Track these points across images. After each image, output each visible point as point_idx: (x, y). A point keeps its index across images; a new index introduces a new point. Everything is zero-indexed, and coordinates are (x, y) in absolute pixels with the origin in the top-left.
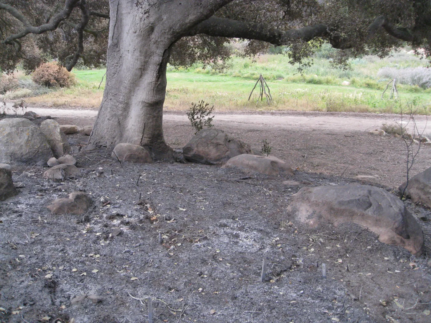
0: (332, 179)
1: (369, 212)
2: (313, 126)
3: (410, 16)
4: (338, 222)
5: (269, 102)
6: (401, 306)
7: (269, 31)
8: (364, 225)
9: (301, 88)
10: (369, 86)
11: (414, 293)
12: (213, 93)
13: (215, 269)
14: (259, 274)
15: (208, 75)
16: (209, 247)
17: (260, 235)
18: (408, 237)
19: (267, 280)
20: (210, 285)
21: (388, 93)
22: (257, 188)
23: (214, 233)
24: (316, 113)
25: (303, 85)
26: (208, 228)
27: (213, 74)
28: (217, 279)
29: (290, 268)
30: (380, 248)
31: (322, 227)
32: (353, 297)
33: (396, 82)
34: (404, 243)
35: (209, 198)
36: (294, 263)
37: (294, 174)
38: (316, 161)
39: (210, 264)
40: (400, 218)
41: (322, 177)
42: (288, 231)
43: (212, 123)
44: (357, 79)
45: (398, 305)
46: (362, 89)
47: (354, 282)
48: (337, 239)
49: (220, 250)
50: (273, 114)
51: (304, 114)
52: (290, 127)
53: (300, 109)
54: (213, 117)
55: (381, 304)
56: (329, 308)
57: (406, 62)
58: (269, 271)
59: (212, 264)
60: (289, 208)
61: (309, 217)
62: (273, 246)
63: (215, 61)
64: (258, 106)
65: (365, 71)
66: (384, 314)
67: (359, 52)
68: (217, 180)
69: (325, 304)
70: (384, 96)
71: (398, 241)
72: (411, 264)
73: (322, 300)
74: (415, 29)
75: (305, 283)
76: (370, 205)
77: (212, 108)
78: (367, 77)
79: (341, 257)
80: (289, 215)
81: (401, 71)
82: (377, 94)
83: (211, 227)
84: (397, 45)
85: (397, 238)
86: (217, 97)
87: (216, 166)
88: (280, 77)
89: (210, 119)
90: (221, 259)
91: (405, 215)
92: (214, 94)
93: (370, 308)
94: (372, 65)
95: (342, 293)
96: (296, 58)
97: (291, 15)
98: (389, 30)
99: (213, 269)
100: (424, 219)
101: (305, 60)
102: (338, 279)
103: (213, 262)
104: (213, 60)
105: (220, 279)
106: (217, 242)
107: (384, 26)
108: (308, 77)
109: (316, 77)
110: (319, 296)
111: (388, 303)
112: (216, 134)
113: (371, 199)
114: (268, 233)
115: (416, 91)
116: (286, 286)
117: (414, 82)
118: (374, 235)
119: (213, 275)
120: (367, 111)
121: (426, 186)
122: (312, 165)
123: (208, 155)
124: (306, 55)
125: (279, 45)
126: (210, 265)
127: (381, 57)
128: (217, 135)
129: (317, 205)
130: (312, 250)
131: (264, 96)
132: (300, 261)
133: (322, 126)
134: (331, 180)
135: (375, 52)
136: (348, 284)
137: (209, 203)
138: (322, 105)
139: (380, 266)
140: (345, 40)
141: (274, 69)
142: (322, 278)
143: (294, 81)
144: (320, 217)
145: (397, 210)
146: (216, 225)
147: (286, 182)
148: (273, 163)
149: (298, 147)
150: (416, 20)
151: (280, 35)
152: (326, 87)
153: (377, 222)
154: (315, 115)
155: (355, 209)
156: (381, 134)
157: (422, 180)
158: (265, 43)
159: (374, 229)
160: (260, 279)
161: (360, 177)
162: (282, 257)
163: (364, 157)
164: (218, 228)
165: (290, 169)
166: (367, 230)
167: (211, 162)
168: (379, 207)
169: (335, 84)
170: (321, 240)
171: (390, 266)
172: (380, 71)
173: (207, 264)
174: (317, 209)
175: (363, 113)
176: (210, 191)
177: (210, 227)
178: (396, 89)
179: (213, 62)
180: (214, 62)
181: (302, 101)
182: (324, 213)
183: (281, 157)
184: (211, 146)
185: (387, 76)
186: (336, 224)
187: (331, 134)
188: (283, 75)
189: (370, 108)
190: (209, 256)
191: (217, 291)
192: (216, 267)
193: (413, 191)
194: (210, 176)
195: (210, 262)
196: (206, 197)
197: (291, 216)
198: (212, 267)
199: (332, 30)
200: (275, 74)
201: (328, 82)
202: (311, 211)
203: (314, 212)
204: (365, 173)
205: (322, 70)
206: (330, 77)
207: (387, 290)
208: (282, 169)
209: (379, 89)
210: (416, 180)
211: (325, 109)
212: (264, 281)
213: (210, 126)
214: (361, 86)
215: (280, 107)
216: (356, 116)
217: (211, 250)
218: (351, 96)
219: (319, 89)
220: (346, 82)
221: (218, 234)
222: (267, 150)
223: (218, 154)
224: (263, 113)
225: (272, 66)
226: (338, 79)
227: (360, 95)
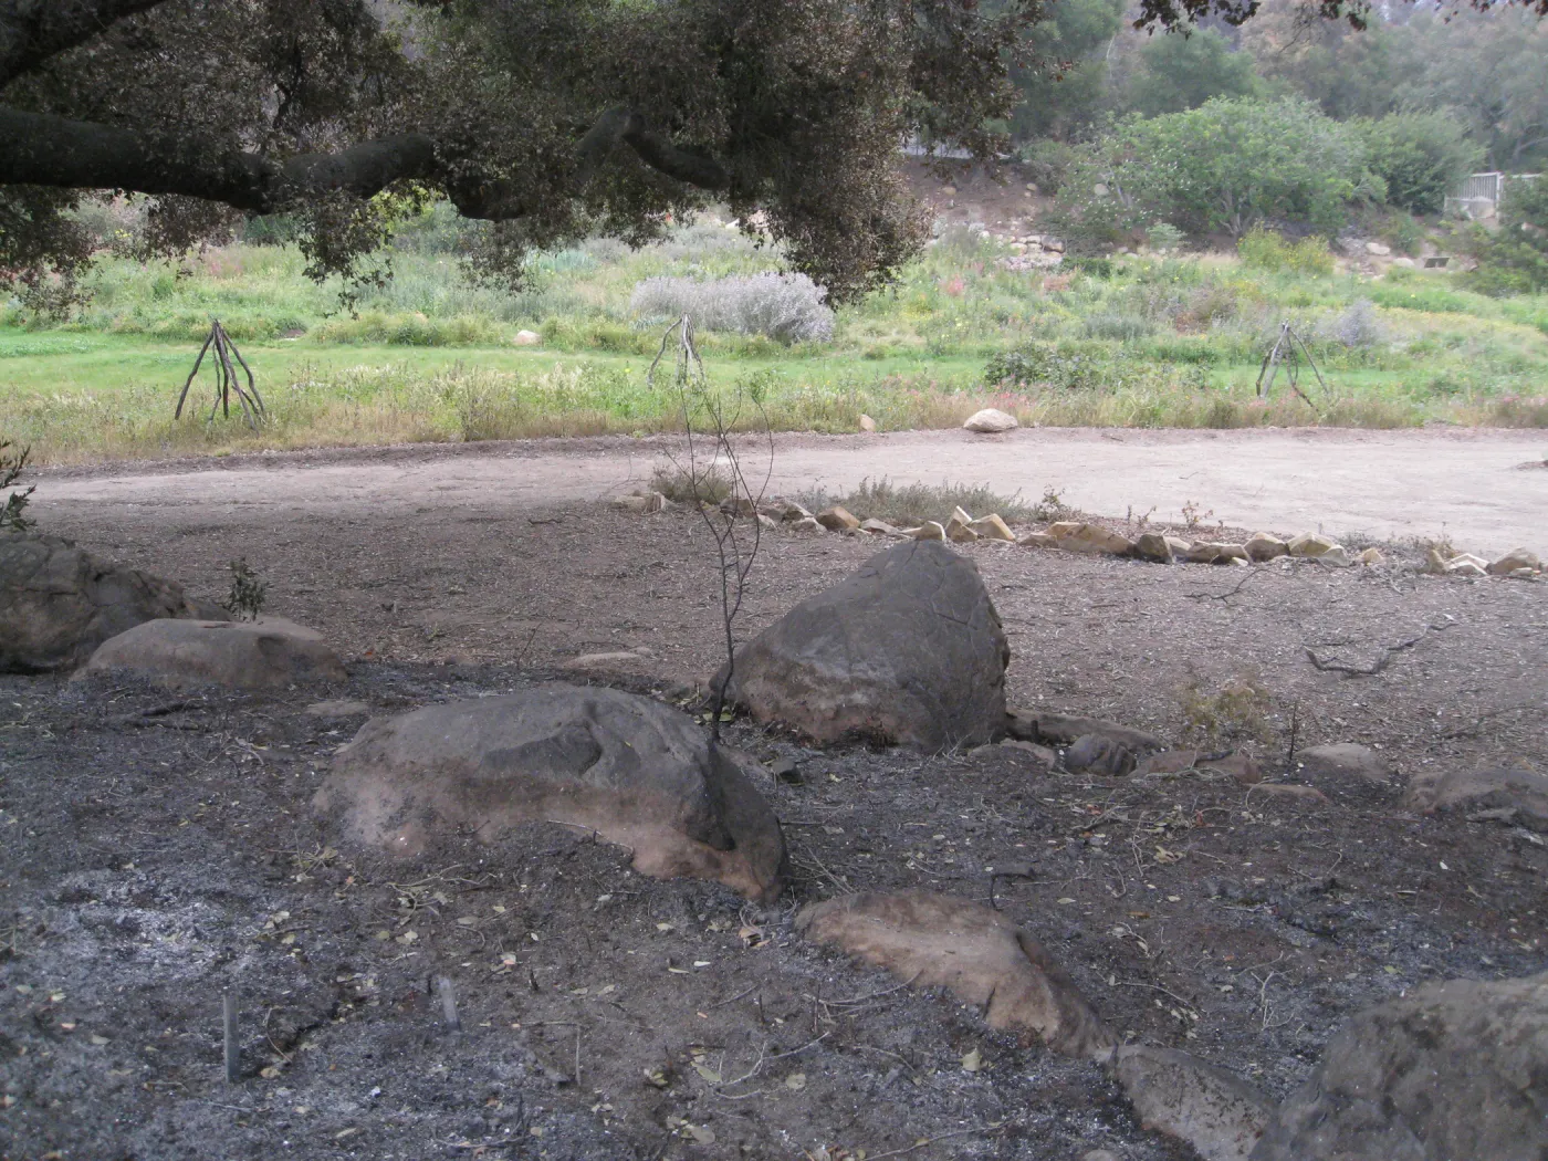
0: (485, 677)
1: (596, 777)
2: (419, 496)
3: (711, 104)
4: (493, 825)
5: (254, 418)
6: (715, 1079)
7: (224, 159)
8: (581, 823)
9: (369, 363)
10: (606, 343)
11: (751, 1027)
12: (35, 397)
13: (49, 1065)
14: (216, 1056)
15: (14, 329)
16: (20, 988)
17: (216, 912)
18: (730, 845)
19: (247, 1071)
20: (29, 1129)
21: (669, 365)
22: (211, 740)
23: (41, 929)
24: (427, 447)
25: (375, 351)
26: (17, 915)
27: (36, 326)
28: (56, 1103)
29: (333, 1014)
30: (643, 895)
31: (439, 852)
32: (555, 1076)
33: (692, 326)
34: (718, 865)
35: (22, 800)
36: (344, 992)
37: (350, 675)
38: (434, 619)
39: (25, 1049)
40: (698, 783)
41: (452, 675)
42: (318, 884)
43: (25, 513)
44: (566, 322)
45: (707, 1073)
46: (583, 357)
47: (558, 1028)
48: (495, 887)
49: (65, 990)
50: (269, 463)
51: (385, 455)
52: (334, 508)
53: (368, 440)
54: (31, 490)
55: (649, 1084)
56: (474, 1132)
57: (724, 257)
58: (256, 1037)
59: (32, 1051)
60: (321, 800)
61: (392, 824)
62: (266, 945)
63: (30, 276)
64: (211, 440)
65: (591, 294)
66: (658, 1115)
67: (552, 227)
68: (53, 729)
69: (460, 1118)
70: (654, 376)
71: (698, 862)
72: (745, 934)
73: (450, 1105)
74: (731, 147)
75: (386, 1057)
76: (597, 752)
77: (23, 459)
78: (596, 312)
79: (510, 945)
80: (322, 826)
81: (710, 288)
82: (633, 370)
83: (29, 909)
84: (684, 202)
85: (694, 853)
86: (54, 415)
87: (52, 676)
88: (291, 328)
89: (17, 501)
90: (69, 1026)
91: (714, 770)
92: (38, 404)
93: (614, 1105)
94: (612, 273)
95: (518, 1069)
96: (330, 256)
97: (308, 103)
98: (649, 151)
99: (38, 1066)
100: (790, 777)
101: (364, 264)
102: (502, 1024)
103: (38, 1041)
104: (23, 273)
105: (67, 1098)
106: (53, 964)
107: (631, 138)
108: (394, 321)
109: (420, 320)
110: (437, 1097)
111: (671, 1075)
112: (46, 553)
113: (598, 732)
114: (245, 901)
115: (761, 352)
116: (318, 1080)
117: (751, 323)
118: (618, 853)
119: (40, 1089)
120: (602, 429)
121: (791, 667)
122: (423, 637)
123: (18, 636)
124: (366, 247)
125: (264, 212)
126: (29, 1053)
127: (634, 243)
128: (47, 559)
129: (417, 775)
130: (411, 936)
131: (233, 398)
132: (368, 984)
133: (450, 492)
134: (483, 684)
135: (613, 227)
136: (538, 1035)
137: (20, 820)
138: (445, 419)
139: (643, 955)
140: (500, 188)
141: (267, 299)
142: (446, 1030)
143: (343, 339)
144: (430, 817)
145: (685, 759)
146: (49, 899)
147: (317, 709)
148: (267, 642)
149: (368, 575)
150: (734, 120)
151: (264, 175)
152: (460, 353)
153: (624, 808)
154: (426, 456)
155: (549, 775)
156: (652, 505)
157: (778, 648)
158: (221, 208)
159: (616, 835)
160: (224, 1072)
161: (586, 659)
162: (302, 981)
163: (598, 588)
164: (56, 909)
165: (331, 659)
166: (592, 841)
167: (36, 663)
168: (628, 757)
169: (492, 342)
170: (440, 896)
171: (679, 950)
172: (641, 291)
173: (15, 1052)
174: (419, 792)
175: (589, 437)
176: (22, 773)
177: (24, 910)
178: (695, 349)
179: (23, 280)
180: (28, 279)
181: (378, 408)
182: (444, 801)
183: (311, 619)
184: (26, 601)
185: (663, 307)
186: (486, 834)
187: (484, 518)
188: (304, 318)
189: (612, 417)
190: (21, 1021)
191: (55, 1148)
192: (52, 1059)
193: (754, 688)
194: (26, 717)
195: (26, 1044)
196: (9, 799)
197: (328, 827)
198: (37, 1060)
199: (451, 155)
200: (272, 314)
201: (465, 338)
202: (397, 799)
203: (408, 804)
204: (603, 645)
205: (441, 294)
206: (469, 320)
207: (669, 1034)
208: (303, 660)
209: (639, 351)
210: (763, 651)
211: (456, 434)
212: (238, 1076)
213: (21, 525)
214: (579, 345)
215: (297, 435)
216: (566, 449)
217: (29, 997)
218: (544, 380)
219: (433, 364)
220: (528, 335)
221: (55, 933)
222: (249, 597)
223: (58, 629)
224: (232, 463)
225: (262, 286)
226: (498, 326)
227: (574, 378)
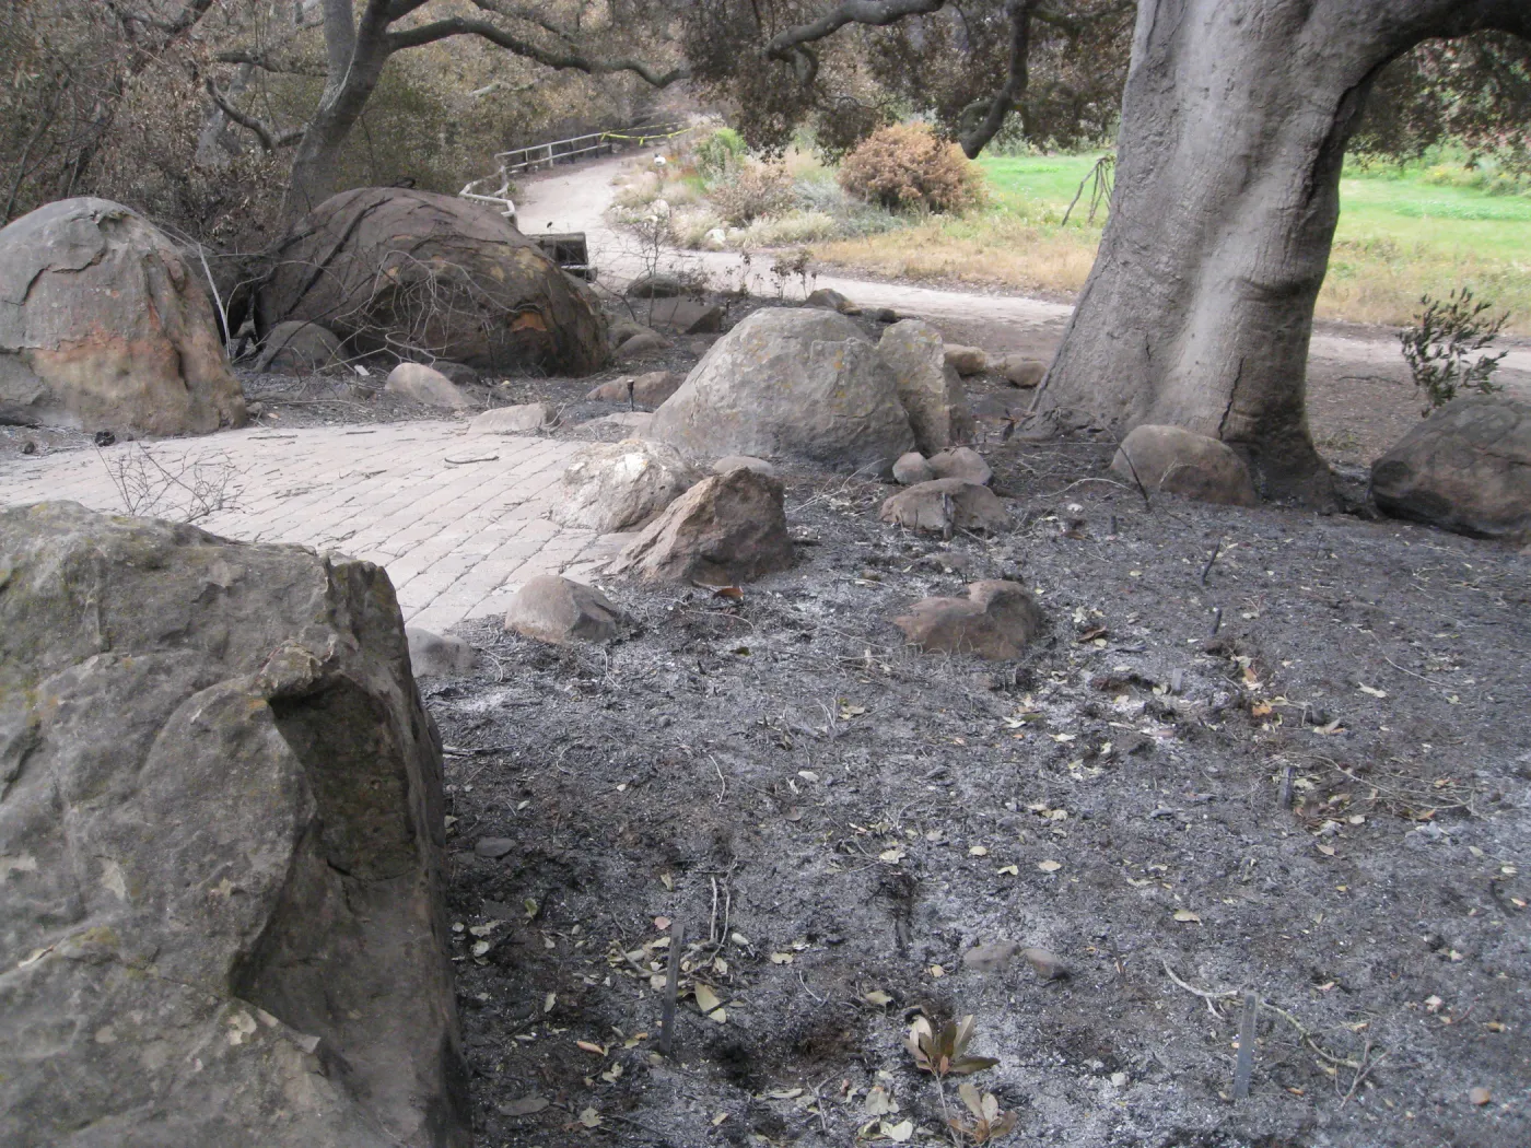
13: (1497, 934)
16: (1472, 849)
20: (1475, 992)
23: (1497, 798)
26: (1474, 776)
27: (1501, 189)
28: (1502, 976)
35: (1478, 663)
39: (1473, 911)
43: (1494, 377)
49: (1516, 865)
54: (1503, 355)
59: (1481, 914)
63: (1518, 138)
68: (1504, 598)
77: (1501, 321)
83: (1486, 773)
87: (1496, 544)
89: (1488, 364)
90: (1520, 903)
99: (1486, 932)
103: (1487, 907)
104: (1511, 135)
105: (1512, 974)
106: (1507, 835)
112: (1513, 420)
119: (1487, 956)
123: (1470, 498)
126: (1475, 916)
128: (1513, 427)
137: (1479, 683)
146: (1506, 769)
164: (1512, 781)
167: (1480, 528)
173: (1465, 911)
176: (1478, 636)
177: (1481, 773)
179: (1510, 143)
180: (1515, 142)
184: (1485, 464)
190: (1470, 883)
191: (1498, 1021)
192: (1500, 931)
194: (1478, 580)
195: (1475, 906)
196: (1466, 658)
198: (1485, 925)
213: (1486, 388)
217: (1480, 861)
221: (1510, 806)
223: (1511, 498)
